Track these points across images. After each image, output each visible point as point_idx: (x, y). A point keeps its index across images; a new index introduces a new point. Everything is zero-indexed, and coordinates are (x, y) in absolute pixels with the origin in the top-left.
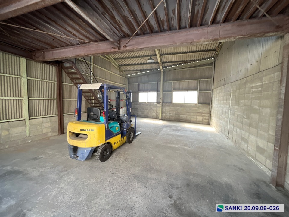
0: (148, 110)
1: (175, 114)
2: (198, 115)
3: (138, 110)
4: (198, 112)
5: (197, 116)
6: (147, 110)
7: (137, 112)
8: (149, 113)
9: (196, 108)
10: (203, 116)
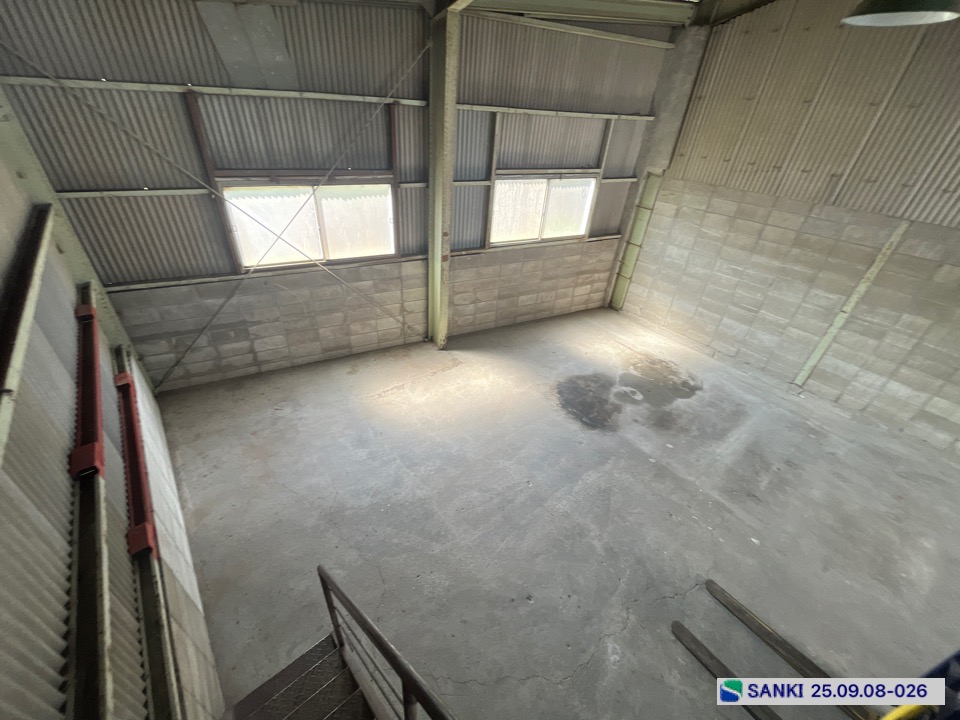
0: (339, 315)
1: (500, 297)
2: (580, 281)
3: (253, 329)
4: (584, 268)
5: (577, 285)
6: (331, 311)
7: (245, 344)
8: (355, 327)
9: (578, 257)
10: (592, 283)
